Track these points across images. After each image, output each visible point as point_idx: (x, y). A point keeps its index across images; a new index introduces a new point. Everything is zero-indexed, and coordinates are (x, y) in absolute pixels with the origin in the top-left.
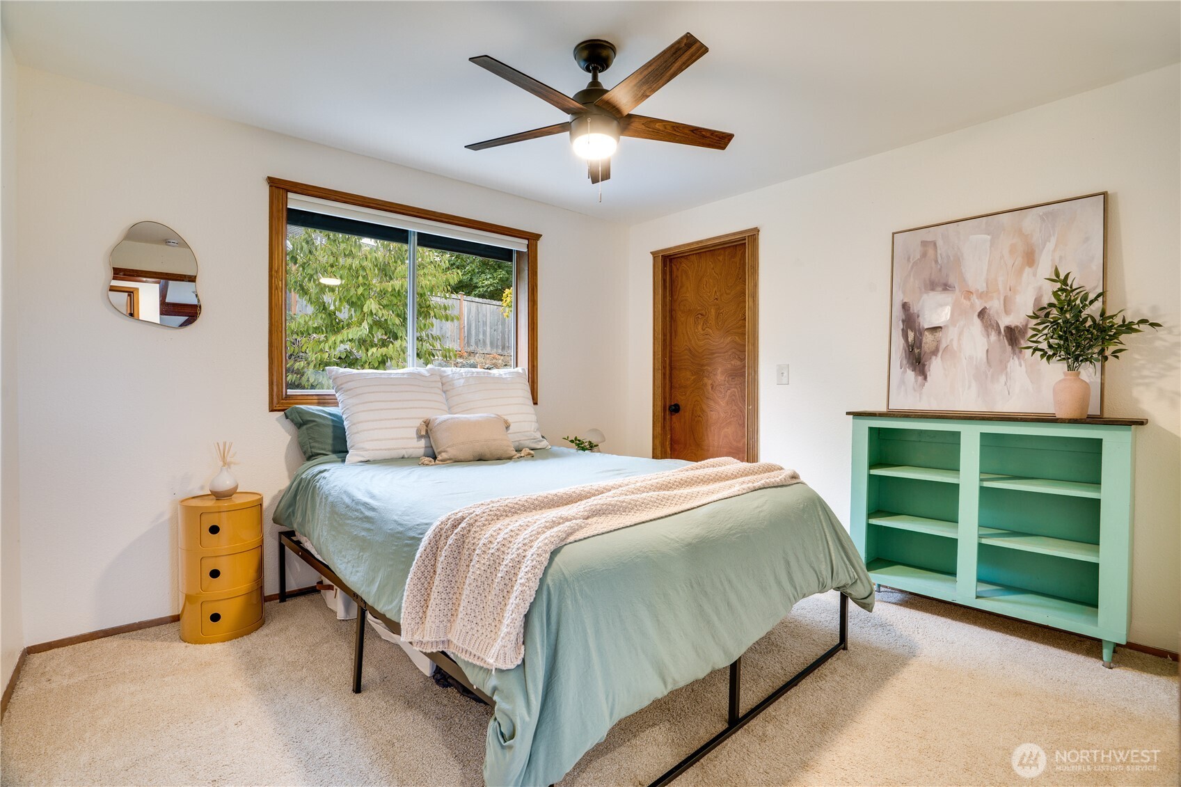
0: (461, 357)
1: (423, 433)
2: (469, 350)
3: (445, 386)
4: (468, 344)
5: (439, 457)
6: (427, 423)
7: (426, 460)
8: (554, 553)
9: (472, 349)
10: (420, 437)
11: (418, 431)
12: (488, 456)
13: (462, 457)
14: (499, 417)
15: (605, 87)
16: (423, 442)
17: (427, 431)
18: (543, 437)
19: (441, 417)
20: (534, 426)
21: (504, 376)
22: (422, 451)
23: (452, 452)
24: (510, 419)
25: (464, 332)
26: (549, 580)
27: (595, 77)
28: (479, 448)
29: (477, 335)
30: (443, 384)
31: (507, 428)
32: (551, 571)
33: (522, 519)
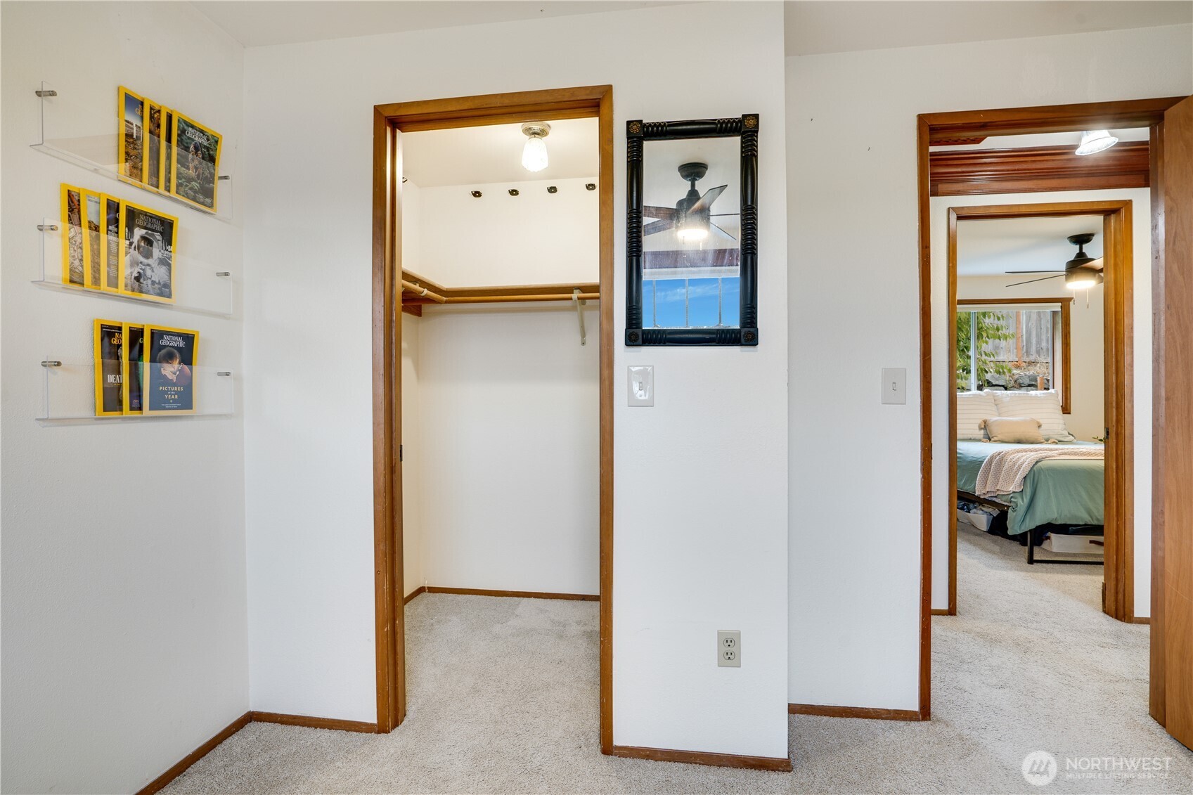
0: (1018, 367)
1: (983, 427)
2: (1027, 360)
3: (996, 402)
4: (1028, 353)
5: (993, 439)
6: (985, 422)
7: (985, 440)
8: (1037, 462)
9: (1032, 358)
10: (981, 429)
11: (980, 426)
12: (1025, 441)
13: (1007, 440)
14: (1033, 420)
15: (1089, 256)
16: (982, 432)
17: (985, 426)
18: (1069, 434)
19: (993, 418)
20: (1061, 426)
21: (1039, 395)
22: (982, 436)
23: (1000, 437)
24: (1041, 421)
25: (1022, 341)
26: (1035, 468)
27: (1081, 249)
28: (1018, 436)
29: (1039, 342)
30: (995, 400)
31: (1039, 427)
32: (1036, 466)
33: (1020, 454)
